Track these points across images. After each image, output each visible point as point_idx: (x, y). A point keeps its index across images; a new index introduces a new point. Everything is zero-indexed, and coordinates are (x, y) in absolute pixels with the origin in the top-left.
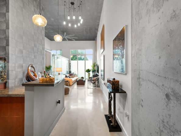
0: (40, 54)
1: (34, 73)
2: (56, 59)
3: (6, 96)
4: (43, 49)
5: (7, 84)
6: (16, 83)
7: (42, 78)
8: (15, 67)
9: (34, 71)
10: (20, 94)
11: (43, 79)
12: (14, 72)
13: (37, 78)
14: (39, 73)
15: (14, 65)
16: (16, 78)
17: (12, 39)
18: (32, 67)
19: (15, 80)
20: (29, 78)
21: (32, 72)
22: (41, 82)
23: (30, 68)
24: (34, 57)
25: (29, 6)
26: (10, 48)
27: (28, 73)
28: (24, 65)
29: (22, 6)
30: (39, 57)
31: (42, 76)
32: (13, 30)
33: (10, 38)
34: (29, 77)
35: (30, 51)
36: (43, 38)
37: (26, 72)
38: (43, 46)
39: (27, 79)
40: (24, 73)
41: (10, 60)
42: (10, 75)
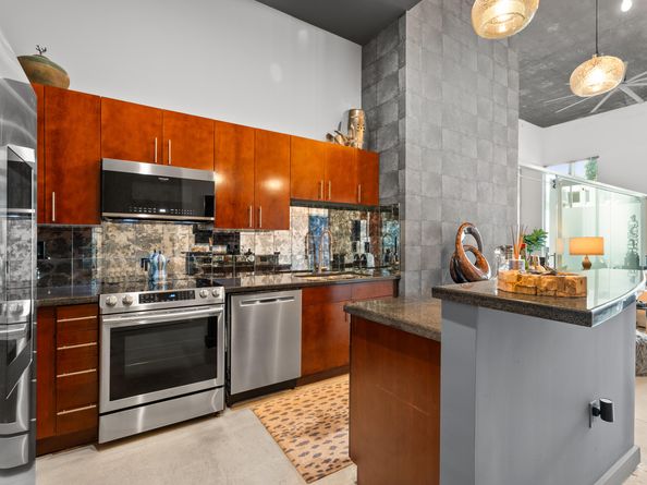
0: (498, 185)
1: (476, 254)
2: (567, 202)
3: (388, 323)
4: (512, 160)
5: (400, 284)
6: (423, 283)
7: (516, 272)
8: (420, 233)
9: (477, 247)
10: (425, 325)
11: (519, 278)
12: (418, 249)
13: (489, 275)
14: (498, 252)
15: (416, 227)
16: (423, 267)
17: (414, 144)
18: (470, 231)
19: (420, 275)
20: (460, 273)
21: (471, 249)
22: (510, 289)
23: (463, 236)
24: (478, 195)
25: (460, 18)
26: (408, 172)
27: (457, 256)
28: (445, 226)
29: (440, 30)
30: (494, 194)
31: (513, 266)
32: (415, 118)
33: (407, 145)
34: (461, 271)
35: (464, 177)
36: (509, 120)
37: (452, 253)
38: (511, 150)
39: (455, 276)
40: (444, 253)
41: (407, 211)
42: (407, 258)
